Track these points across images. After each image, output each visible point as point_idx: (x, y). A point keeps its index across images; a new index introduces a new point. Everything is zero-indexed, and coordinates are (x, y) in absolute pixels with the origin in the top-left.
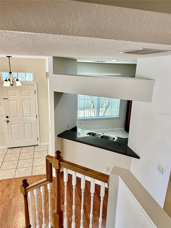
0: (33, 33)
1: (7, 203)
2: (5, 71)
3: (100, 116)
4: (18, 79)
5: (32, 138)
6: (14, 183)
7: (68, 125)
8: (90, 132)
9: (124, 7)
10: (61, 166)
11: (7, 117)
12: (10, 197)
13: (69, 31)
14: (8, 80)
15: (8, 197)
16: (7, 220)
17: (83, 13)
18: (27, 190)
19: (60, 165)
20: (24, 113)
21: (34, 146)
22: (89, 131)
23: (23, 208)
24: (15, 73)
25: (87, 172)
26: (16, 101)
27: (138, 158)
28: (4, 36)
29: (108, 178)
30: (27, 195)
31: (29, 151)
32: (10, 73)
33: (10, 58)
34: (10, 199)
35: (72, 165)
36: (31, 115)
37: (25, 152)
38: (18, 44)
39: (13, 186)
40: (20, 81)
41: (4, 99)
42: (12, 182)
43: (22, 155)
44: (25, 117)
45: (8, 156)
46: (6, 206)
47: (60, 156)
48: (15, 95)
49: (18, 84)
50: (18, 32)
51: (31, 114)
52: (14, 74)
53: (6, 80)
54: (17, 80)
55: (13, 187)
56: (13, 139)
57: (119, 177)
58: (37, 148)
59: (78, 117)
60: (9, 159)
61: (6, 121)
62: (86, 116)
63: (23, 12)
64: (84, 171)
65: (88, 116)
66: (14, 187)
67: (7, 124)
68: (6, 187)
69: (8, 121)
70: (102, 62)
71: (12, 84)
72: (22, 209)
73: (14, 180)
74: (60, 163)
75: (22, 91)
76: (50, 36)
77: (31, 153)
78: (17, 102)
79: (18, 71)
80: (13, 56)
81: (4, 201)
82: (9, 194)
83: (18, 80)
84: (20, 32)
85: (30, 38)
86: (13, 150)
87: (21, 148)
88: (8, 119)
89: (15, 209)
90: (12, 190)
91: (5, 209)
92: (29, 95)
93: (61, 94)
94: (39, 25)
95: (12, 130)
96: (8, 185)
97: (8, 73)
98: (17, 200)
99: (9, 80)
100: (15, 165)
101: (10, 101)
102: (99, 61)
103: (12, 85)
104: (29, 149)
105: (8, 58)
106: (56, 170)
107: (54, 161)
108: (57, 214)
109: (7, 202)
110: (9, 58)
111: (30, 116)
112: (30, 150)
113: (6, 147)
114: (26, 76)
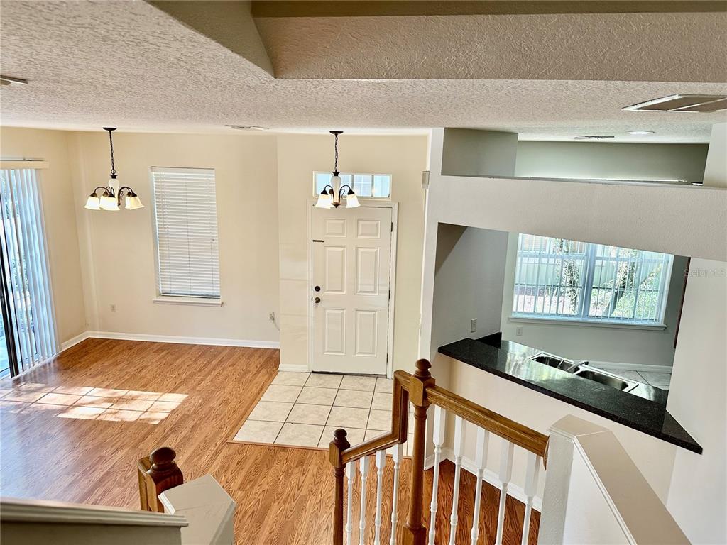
0: (384, 80)
1: (293, 504)
2: (323, 170)
3: (590, 314)
4: (353, 191)
5: (373, 354)
6: (316, 459)
7: (474, 323)
8: (545, 356)
9: (575, 12)
10: (430, 399)
11: (318, 289)
12: (304, 492)
13: (458, 70)
14: (328, 192)
15: (299, 489)
16: (290, 541)
17: (483, 34)
18: (344, 459)
19: (425, 395)
20: (359, 282)
21: (377, 376)
22: (540, 352)
23: (330, 525)
24: (346, 176)
25: (493, 421)
26: (341, 249)
27: (698, 450)
28: (331, 87)
29: (546, 442)
30: (343, 474)
31: (361, 387)
32: (336, 174)
33: (339, 135)
34: (302, 496)
35: (456, 398)
36: (375, 288)
37: (351, 387)
38: (357, 101)
39: (312, 465)
40: (358, 197)
41: (314, 241)
42: (310, 457)
43: (343, 395)
44: (361, 292)
45: (308, 392)
46: (291, 511)
47: (429, 374)
48: (343, 234)
49: (352, 202)
50: (356, 80)
51: (375, 285)
52: (345, 178)
53: (324, 192)
54: (351, 192)
55: (313, 469)
56: (326, 350)
57: (575, 438)
58: (383, 383)
59: (514, 310)
60: (310, 399)
61: (314, 299)
62: (539, 310)
63: (367, 44)
64: (485, 417)
65: (546, 311)
66: (315, 470)
67: (316, 307)
68: (295, 465)
69: (318, 301)
70: (600, 140)
71: (337, 201)
72: (328, 527)
73: (316, 453)
74: (427, 390)
75: (361, 223)
76: (421, 82)
77: (365, 393)
78: (343, 251)
79: (354, 171)
80: (347, 131)
81: (287, 498)
82: (301, 482)
83: (353, 193)
84: (360, 80)
85: (380, 89)
86: (321, 379)
87: (342, 376)
88: (318, 295)
89: (311, 521)
90: (308, 476)
91: (287, 517)
92: (377, 235)
93: (461, 229)
94: (396, 64)
95: (324, 326)
96: (301, 463)
97: (331, 175)
98: (317, 503)
99: (332, 192)
100: (322, 416)
101: (328, 249)
102: (590, 137)
103: (337, 205)
104: (361, 381)
105: (334, 135)
106: (417, 408)
107: (412, 385)
108: (409, 532)
109: (294, 501)
110: (336, 135)
111: (372, 292)
112: (365, 386)
113: (306, 368)
114: (373, 184)
